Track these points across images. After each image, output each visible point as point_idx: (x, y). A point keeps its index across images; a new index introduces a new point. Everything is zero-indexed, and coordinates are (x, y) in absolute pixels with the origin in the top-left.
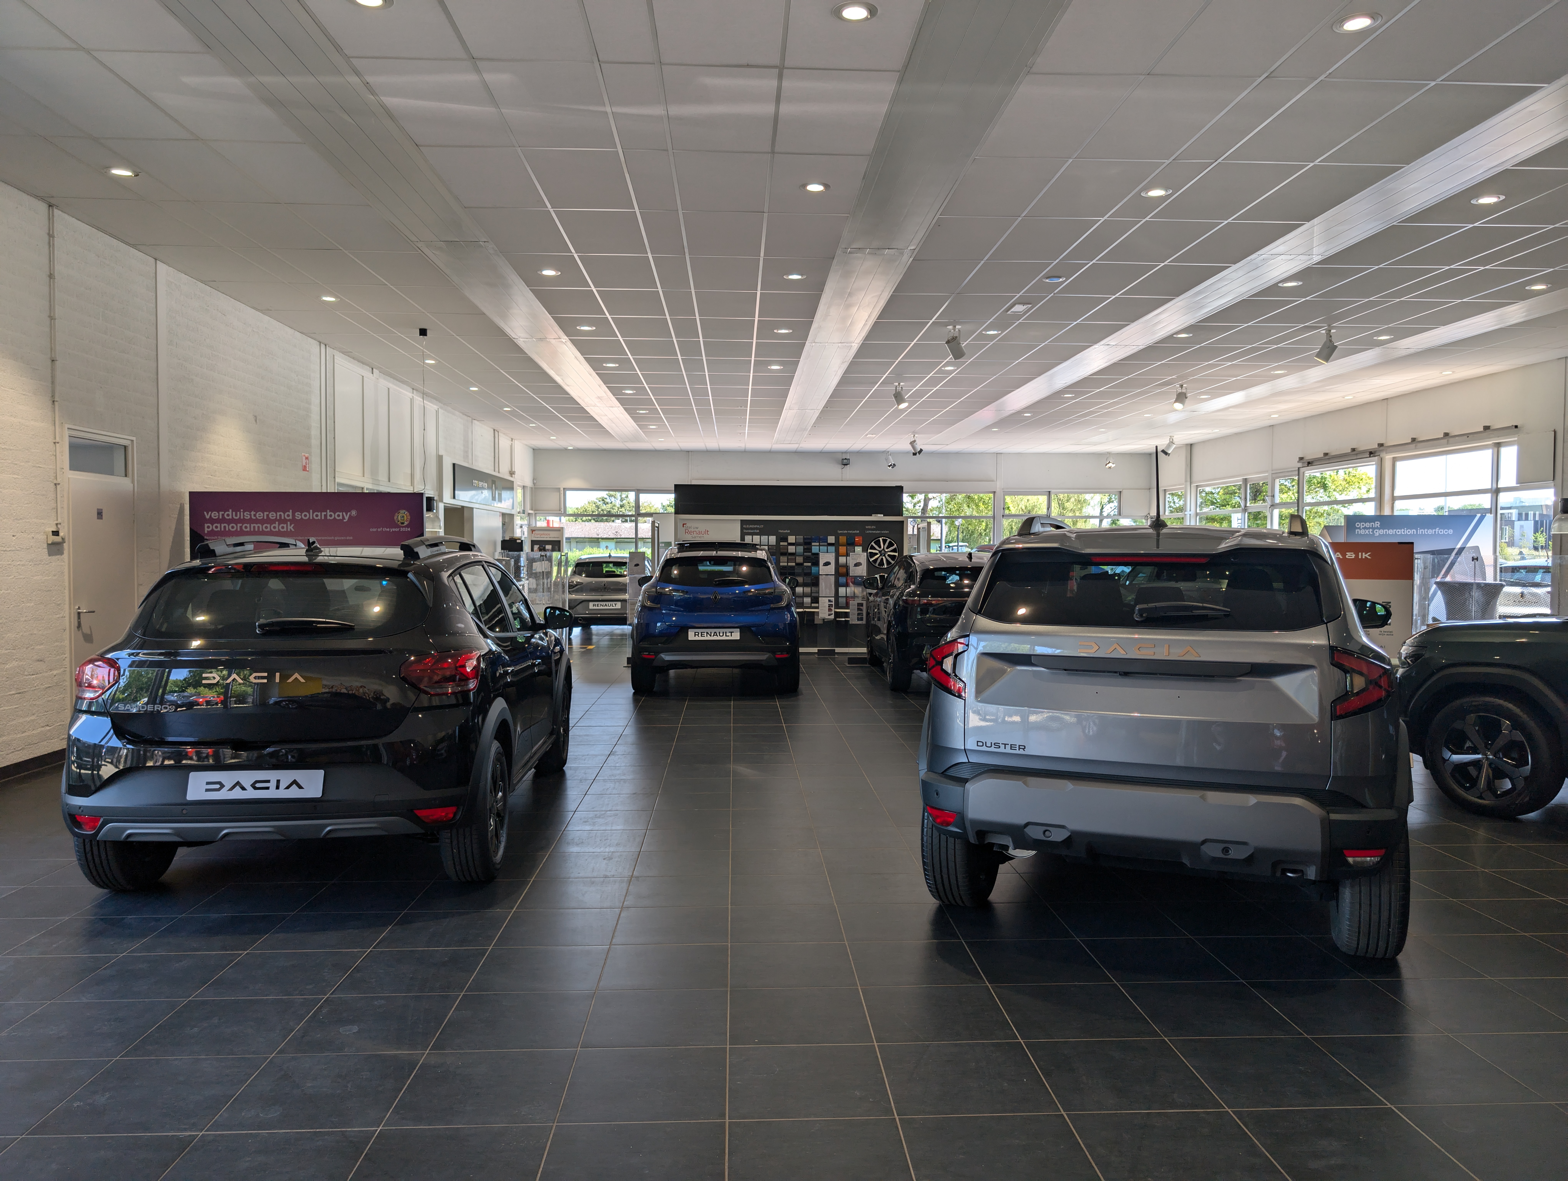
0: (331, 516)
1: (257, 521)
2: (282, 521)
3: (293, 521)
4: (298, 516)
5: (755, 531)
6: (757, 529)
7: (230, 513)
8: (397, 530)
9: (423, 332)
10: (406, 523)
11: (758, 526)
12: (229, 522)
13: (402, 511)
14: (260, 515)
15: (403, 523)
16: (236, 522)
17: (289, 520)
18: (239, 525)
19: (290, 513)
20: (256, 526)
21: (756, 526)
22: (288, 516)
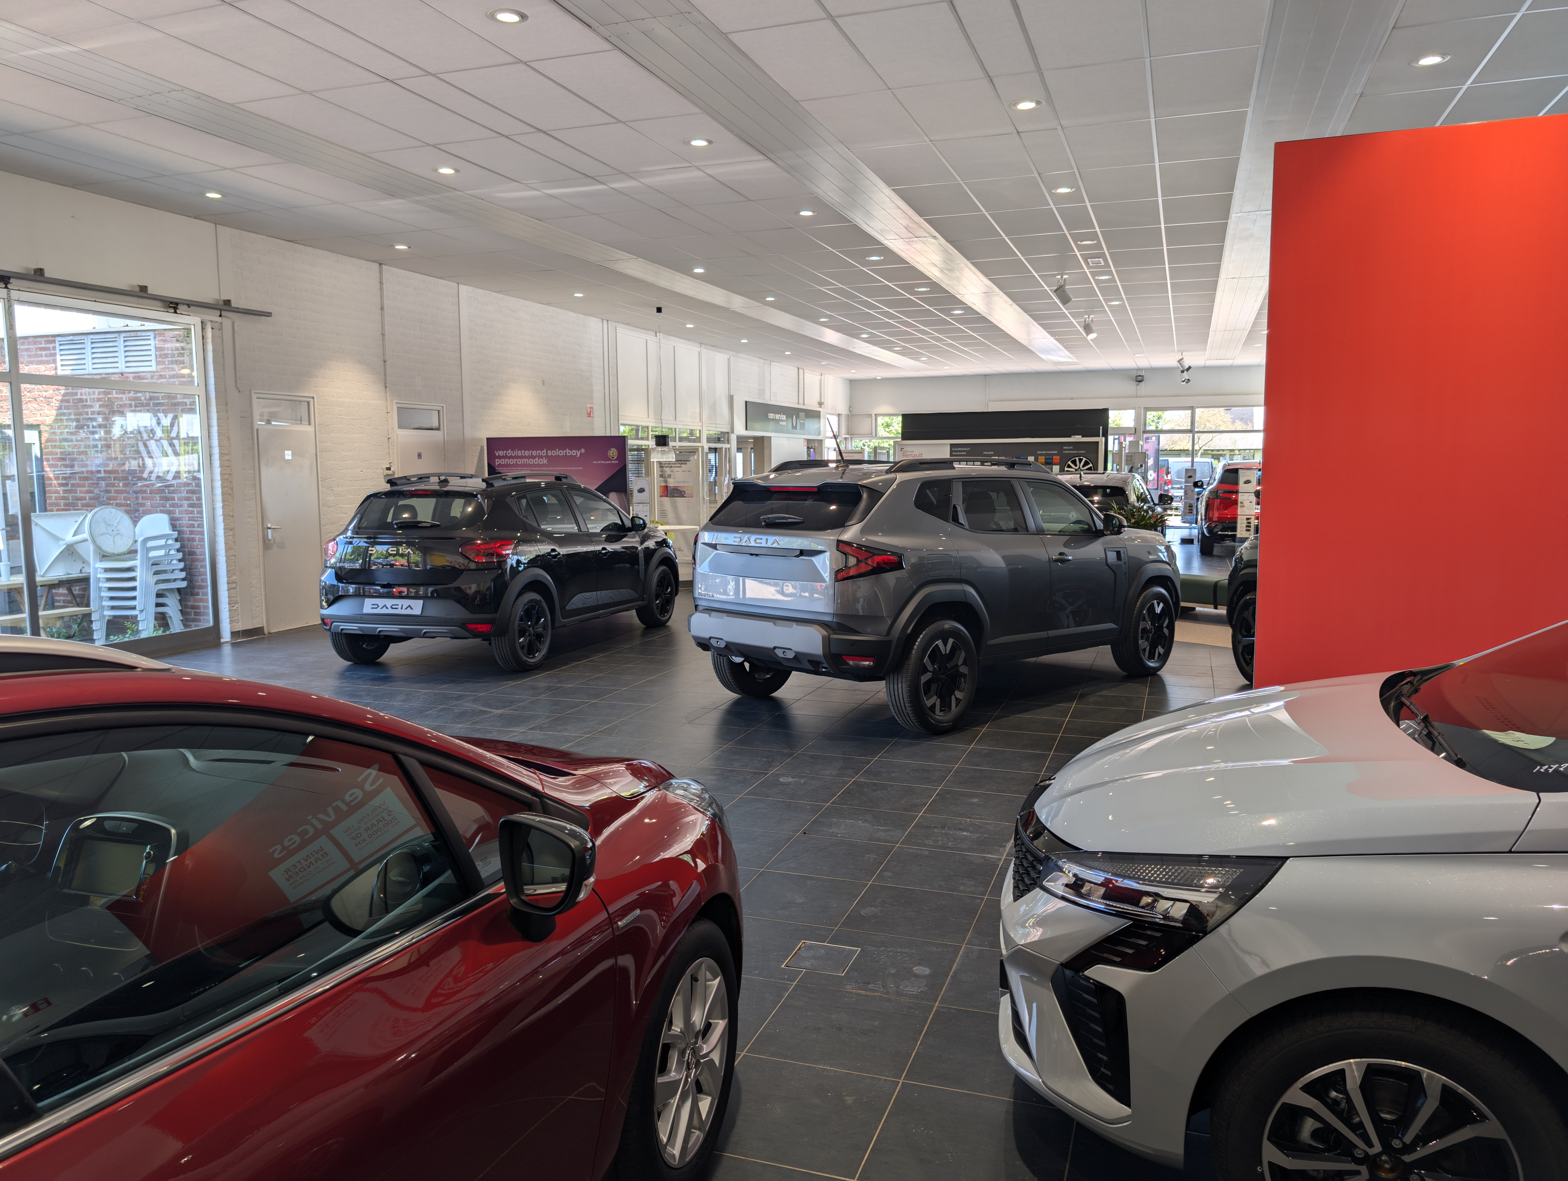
0: (569, 453)
1: (525, 457)
2: (541, 457)
3: (547, 457)
4: (549, 452)
5: (963, 453)
6: (964, 451)
7: (510, 452)
8: (610, 462)
9: (659, 310)
10: (615, 458)
11: (965, 449)
12: (510, 458)
13: (613, 449)
14: (527, 453)
15: (613, 458)
16: (513, 457)
17: (544, 456)
18: (515, 460)
19: (545, 451)
20: (525, 460)
21: (963, 449)
22: (544, 453)
